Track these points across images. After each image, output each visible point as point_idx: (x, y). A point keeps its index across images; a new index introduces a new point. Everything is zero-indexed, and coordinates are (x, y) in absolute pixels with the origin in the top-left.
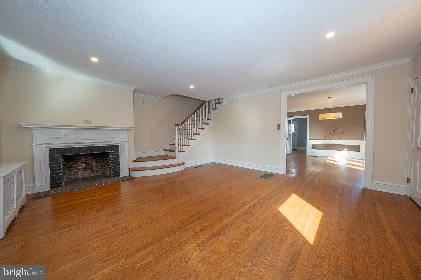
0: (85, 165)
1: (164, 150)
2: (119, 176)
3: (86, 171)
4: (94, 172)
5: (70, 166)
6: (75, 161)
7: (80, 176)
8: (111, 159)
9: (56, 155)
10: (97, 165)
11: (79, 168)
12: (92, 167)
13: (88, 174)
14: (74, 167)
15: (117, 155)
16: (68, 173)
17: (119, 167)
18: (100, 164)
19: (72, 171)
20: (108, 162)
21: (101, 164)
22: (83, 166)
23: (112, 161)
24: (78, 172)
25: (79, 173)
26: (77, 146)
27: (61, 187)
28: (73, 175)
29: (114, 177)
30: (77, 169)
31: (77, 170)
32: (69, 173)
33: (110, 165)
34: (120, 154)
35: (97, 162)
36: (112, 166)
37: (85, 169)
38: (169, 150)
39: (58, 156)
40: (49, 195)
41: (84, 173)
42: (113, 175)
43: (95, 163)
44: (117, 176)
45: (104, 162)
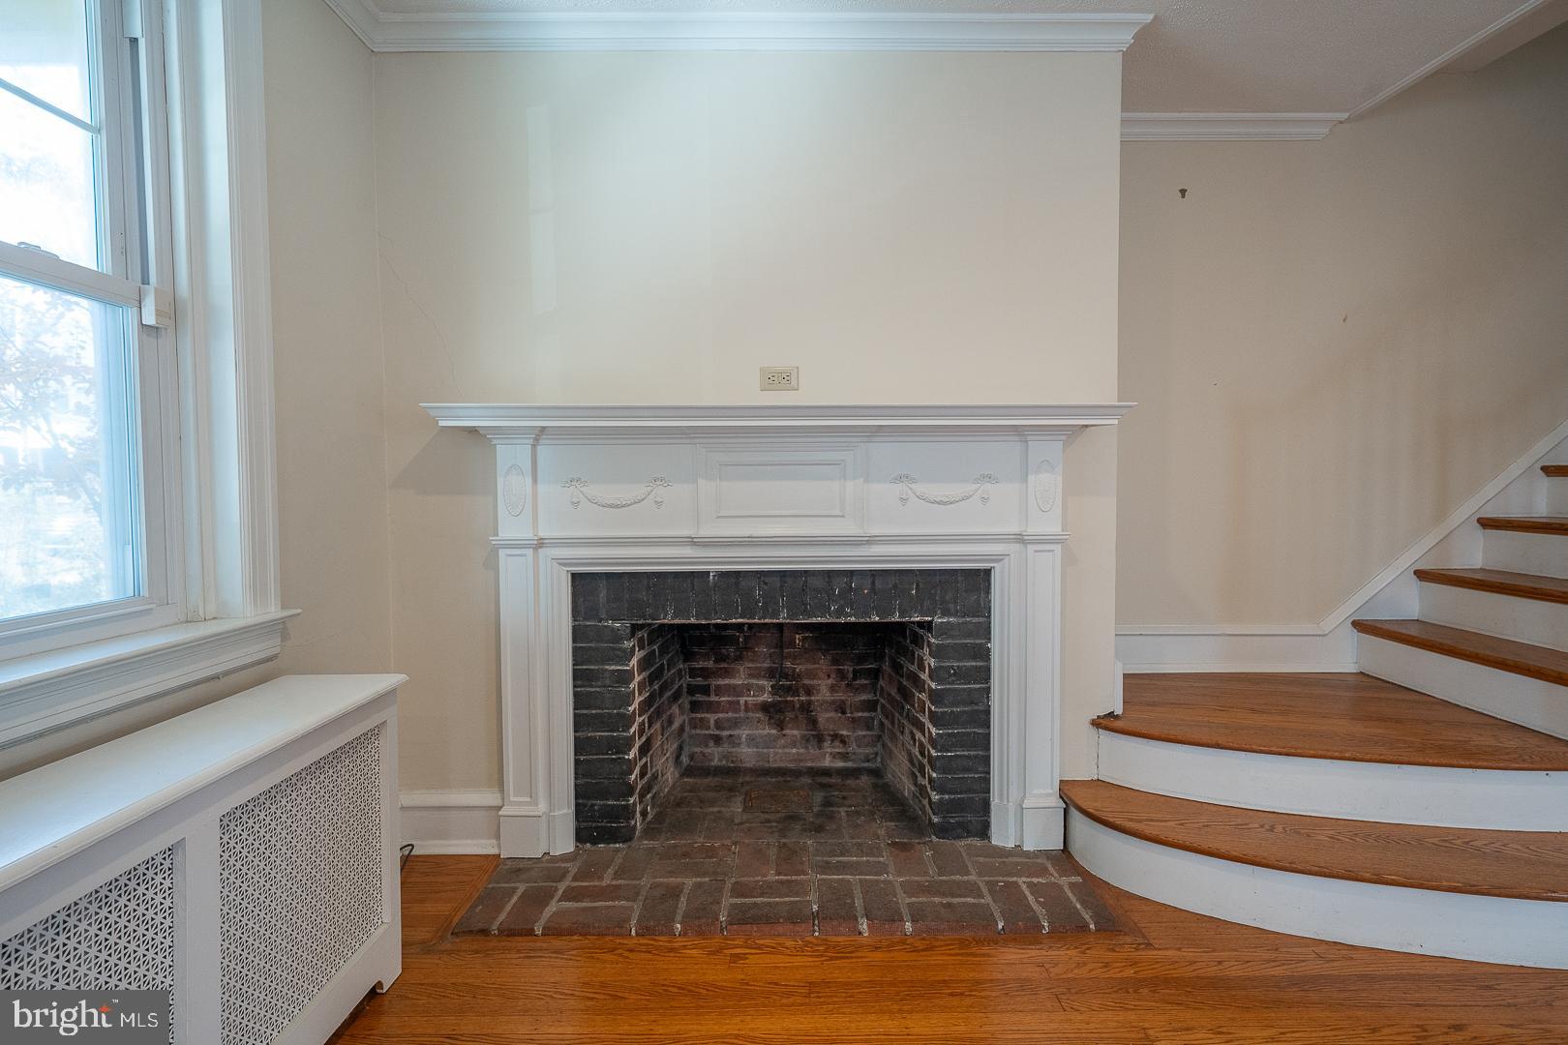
0: (775, 690)
1: (1360, 626)
2: (984, 831)
3: (781, 726)
4: (820, 739)
5: (699, 681)
6: (724, 651)
7: (747, 754)
8: (924, 676)
9: (607, 620)
10: (840, 696)
11: (742, 700)
12: (810, 703)
13: (786, 749)
14: (719, 690)
15: (974, 658)
16: (687, 728)
17: (987, 760)
18: (857, 690)
19: (706, 715)
20: (906, 695)
21: (862, 689)
22: (762, 689)
23: (936, 697)
24: (735, 724)
25: (744, 733)
26: (714, 561)
27: (624, 842)
28: (711, 743)
29: (943, 831)
30: (734, 706)
31: (730, 715)
32: (694, 725)
33: (921, 727)
34: (995, 646)
35: (842, 675)
36: (933, 742)
37: (774, 712)
38: (1413, 631)
39: (613, 629)
40: (530, 933)
41: (770, 742)
42: (936, 820)
43: (830, 681)
44: (964, 830)
45: (881, 682)
